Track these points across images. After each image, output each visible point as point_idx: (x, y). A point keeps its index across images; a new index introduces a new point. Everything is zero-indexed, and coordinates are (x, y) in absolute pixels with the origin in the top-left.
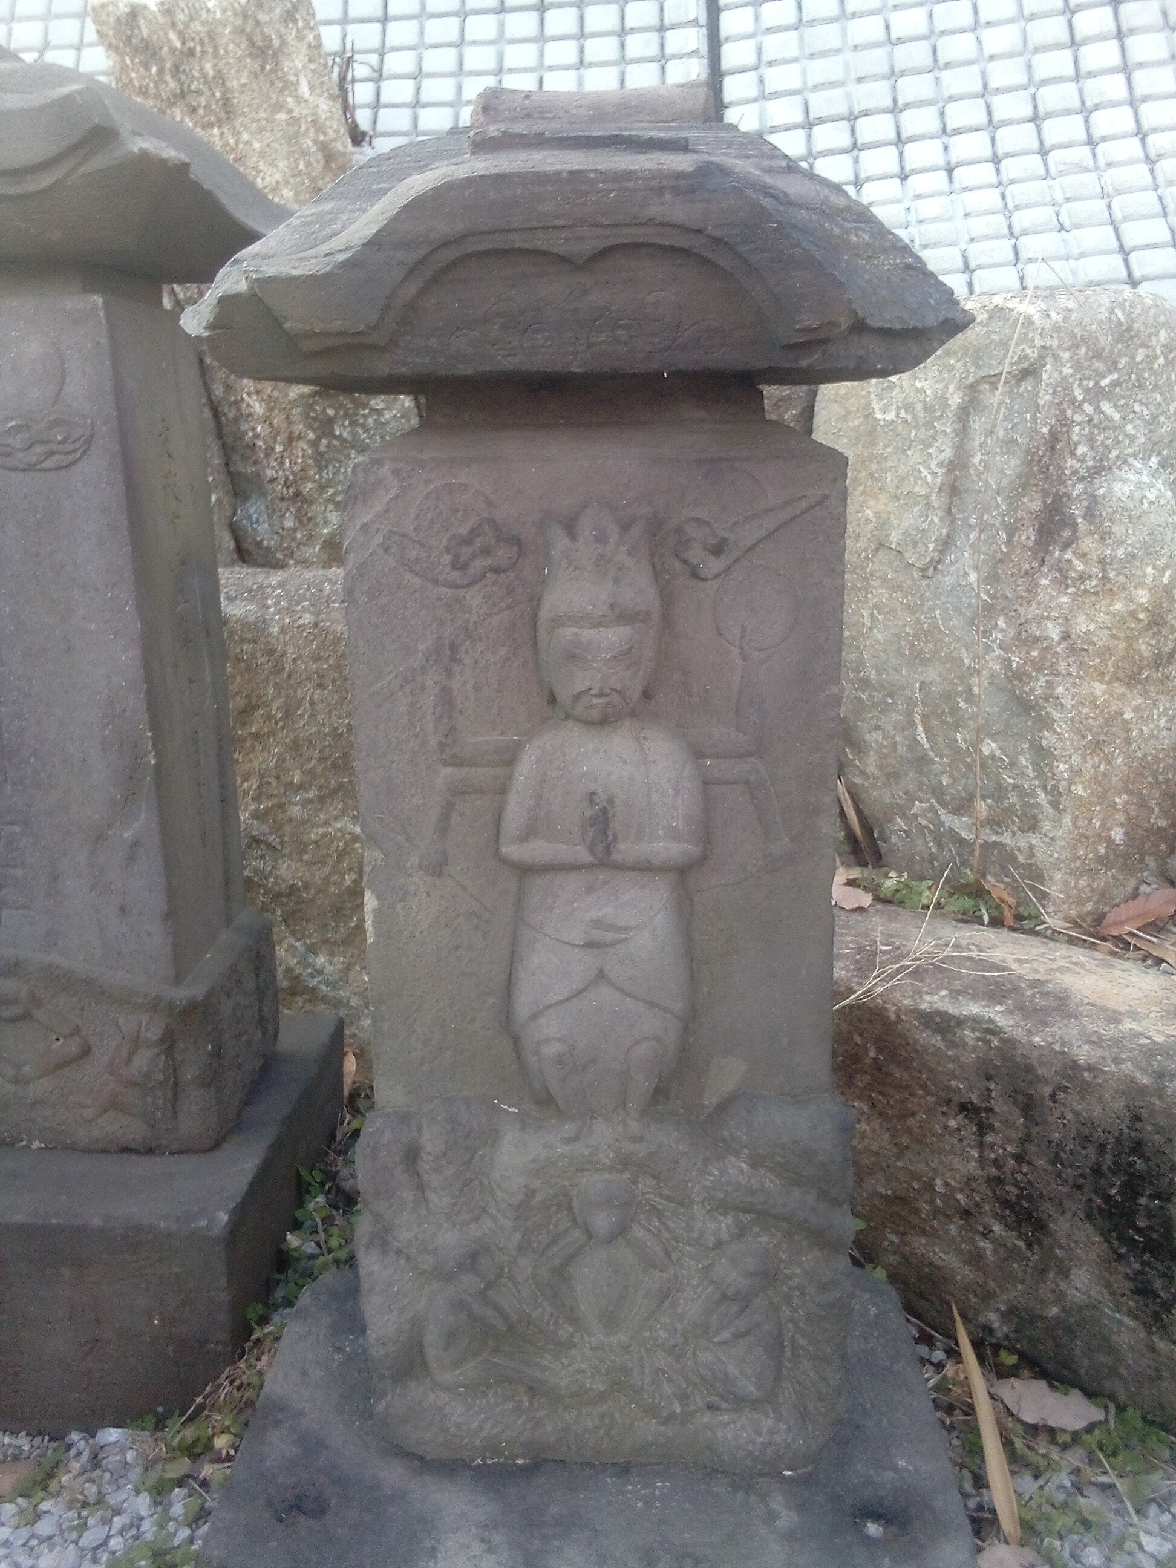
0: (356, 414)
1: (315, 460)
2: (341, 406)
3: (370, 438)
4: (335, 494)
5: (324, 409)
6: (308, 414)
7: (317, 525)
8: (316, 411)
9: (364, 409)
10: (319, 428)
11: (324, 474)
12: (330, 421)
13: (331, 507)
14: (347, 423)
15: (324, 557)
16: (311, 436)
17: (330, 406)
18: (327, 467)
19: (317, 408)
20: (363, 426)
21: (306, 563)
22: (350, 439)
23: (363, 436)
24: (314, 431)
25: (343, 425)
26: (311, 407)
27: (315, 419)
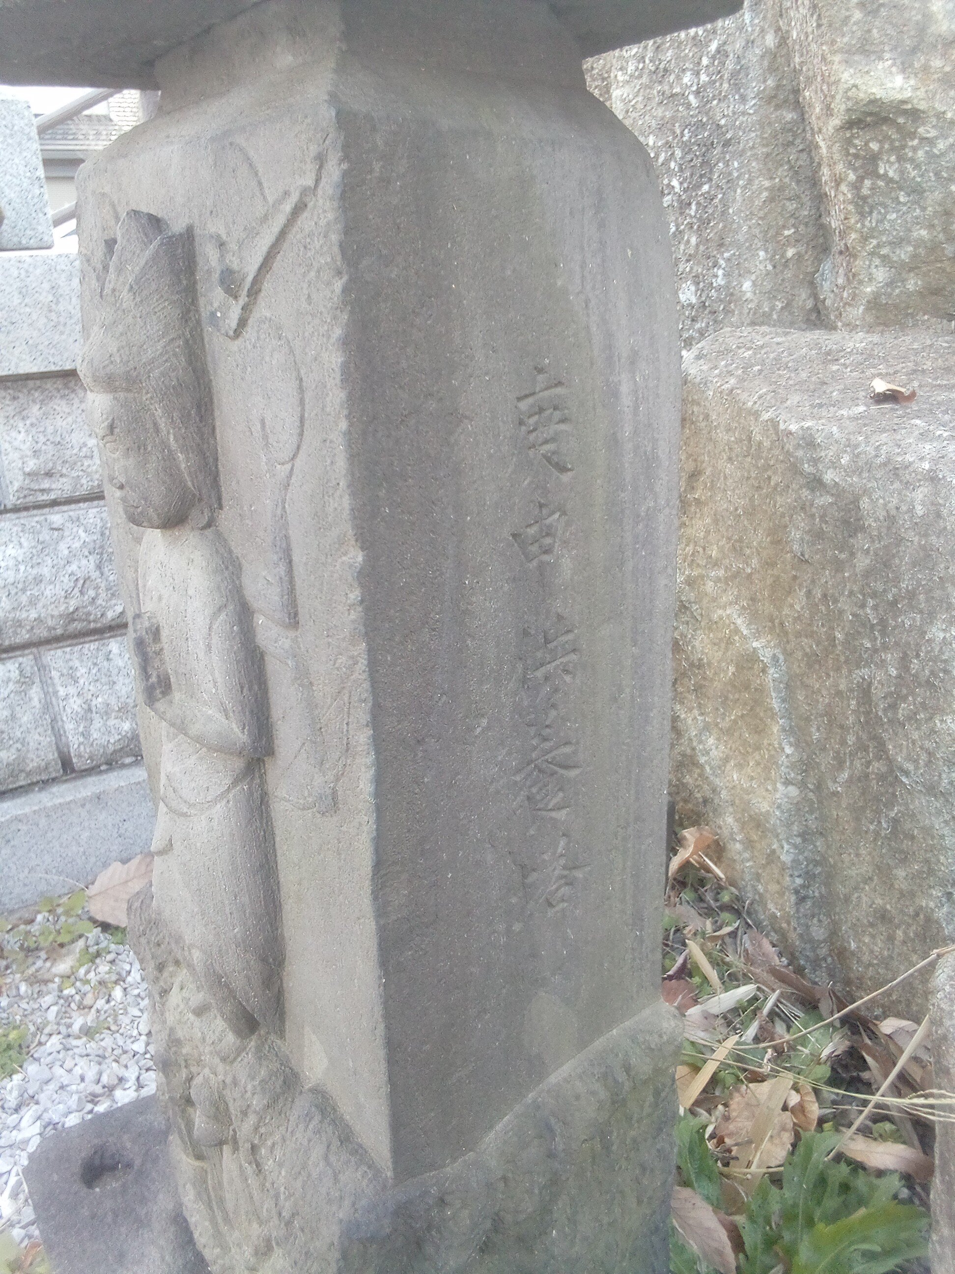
0: (904, 147)
1: (857, 205)
2: (887, 137)
3: (922, 176)
4: (878, 246)
5: (866, 144)
6: (847, 150)
7: (861, 282)
8: (856, 146)
9: (912, 139)
10: (862, 167)
11: (867, 223)
12: (874, 158)
13: (877, 261)
14: (893, 158)
15: (869, 319)
16: (852, 177)
17: (872, 139)
18: (871, 213)
19: (857, 142)
20: (912, 160)
21: (851, 327)
22: (897, 178)
23: (913, 173)
24: (855, 170)
25: (888, 161)
26: (849, 142)
27: (856, 156)
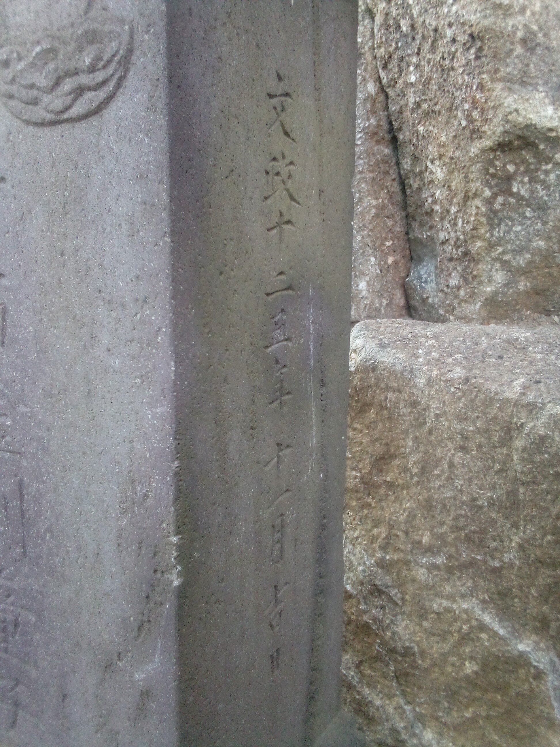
0: (537, 170)
1: (489, 218)
2: (523, 161)
3: (548, 196)
4: (503, 253)
5: (505, 166)
6: (488, 170)
7: (481, 283)
8: (495, 167)
9: (547, 164)
10: (496, 185)
11: (496, 233)
12: (509, 178)
13: (498, 265)
14: (526, 179)
15: (484, 314)
16: (488, 193)
17: (510, 162)
18: (499, 225)
19: (497, 163)
20: (543, 182)
21: (466, 319)
22: (527, 196)
23: (541, 193)
24: (491, 187)
25: (522, 182)
26: (491, 163)
27: (493, 176)
